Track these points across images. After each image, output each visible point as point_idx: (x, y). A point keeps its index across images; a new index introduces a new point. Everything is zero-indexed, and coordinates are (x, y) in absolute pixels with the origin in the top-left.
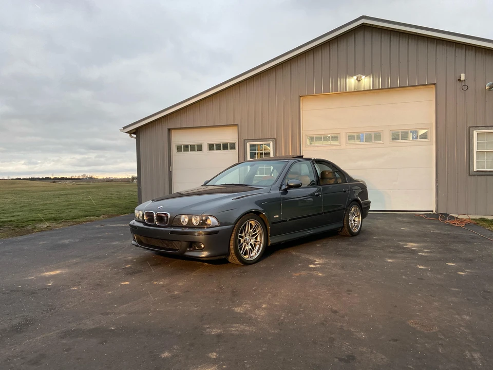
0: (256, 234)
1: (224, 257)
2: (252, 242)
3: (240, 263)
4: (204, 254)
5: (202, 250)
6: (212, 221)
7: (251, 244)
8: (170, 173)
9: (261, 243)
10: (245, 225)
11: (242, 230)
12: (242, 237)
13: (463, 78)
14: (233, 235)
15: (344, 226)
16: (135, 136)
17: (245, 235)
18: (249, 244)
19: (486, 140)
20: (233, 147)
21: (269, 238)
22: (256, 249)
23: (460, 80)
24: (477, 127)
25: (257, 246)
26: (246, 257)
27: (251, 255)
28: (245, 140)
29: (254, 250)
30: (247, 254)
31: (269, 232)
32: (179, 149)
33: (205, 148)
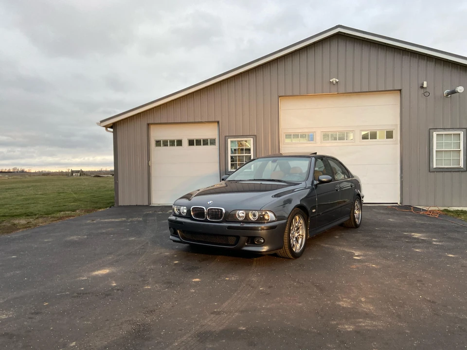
2: (297, 235)
6: (270, 216)
7: (296, 238)
8: (149, 167)
9: (303, 236)
13: (425, 85)
14: (287, 229)
16: (112, 130)
17: (293, 229)
19: (444, 141)
20: (213, 142)
21: (308, 231)
22: (300, 243)
23: (422, 87)
24: (436, 129)
25: (300, 240)
28: (226, 136)
31: (308, 226)
32: (158, 143)
33: (185, 143)
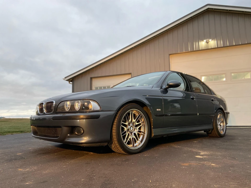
0: (140, 124)
1: (106, 144)
2: (136, 131)
3: (123, 152)
4: (85, 140)
5: (81, 135)
6: (94, 106)
7: (135, 134)
9: (144, 133)
10: (129, 114)
11: (125, 117)
12: (126, 126)
14: (116, 121)
15: (213, 129)
17: (129, 124)
18: (133, 134)
21: (152, 129)
22: (140, 139)
25: (141, 137)
26: (130, 146)
27: (135, 145)
29: (138, 140)
30: (131, 144)
31: (152, 124)
